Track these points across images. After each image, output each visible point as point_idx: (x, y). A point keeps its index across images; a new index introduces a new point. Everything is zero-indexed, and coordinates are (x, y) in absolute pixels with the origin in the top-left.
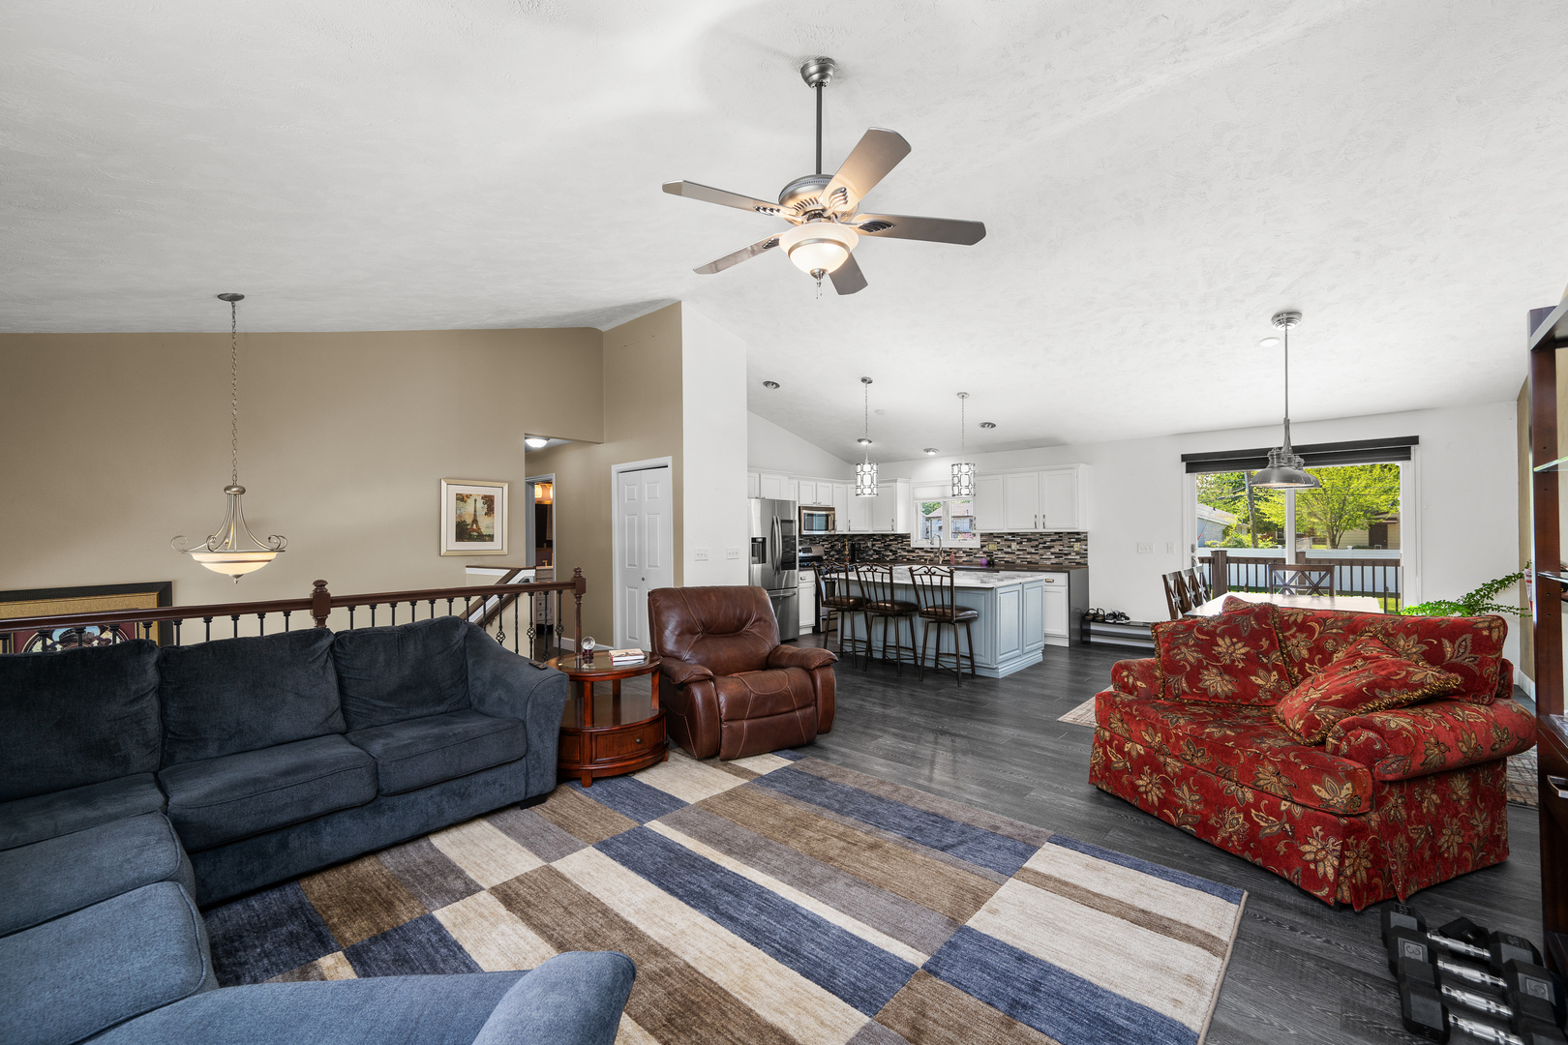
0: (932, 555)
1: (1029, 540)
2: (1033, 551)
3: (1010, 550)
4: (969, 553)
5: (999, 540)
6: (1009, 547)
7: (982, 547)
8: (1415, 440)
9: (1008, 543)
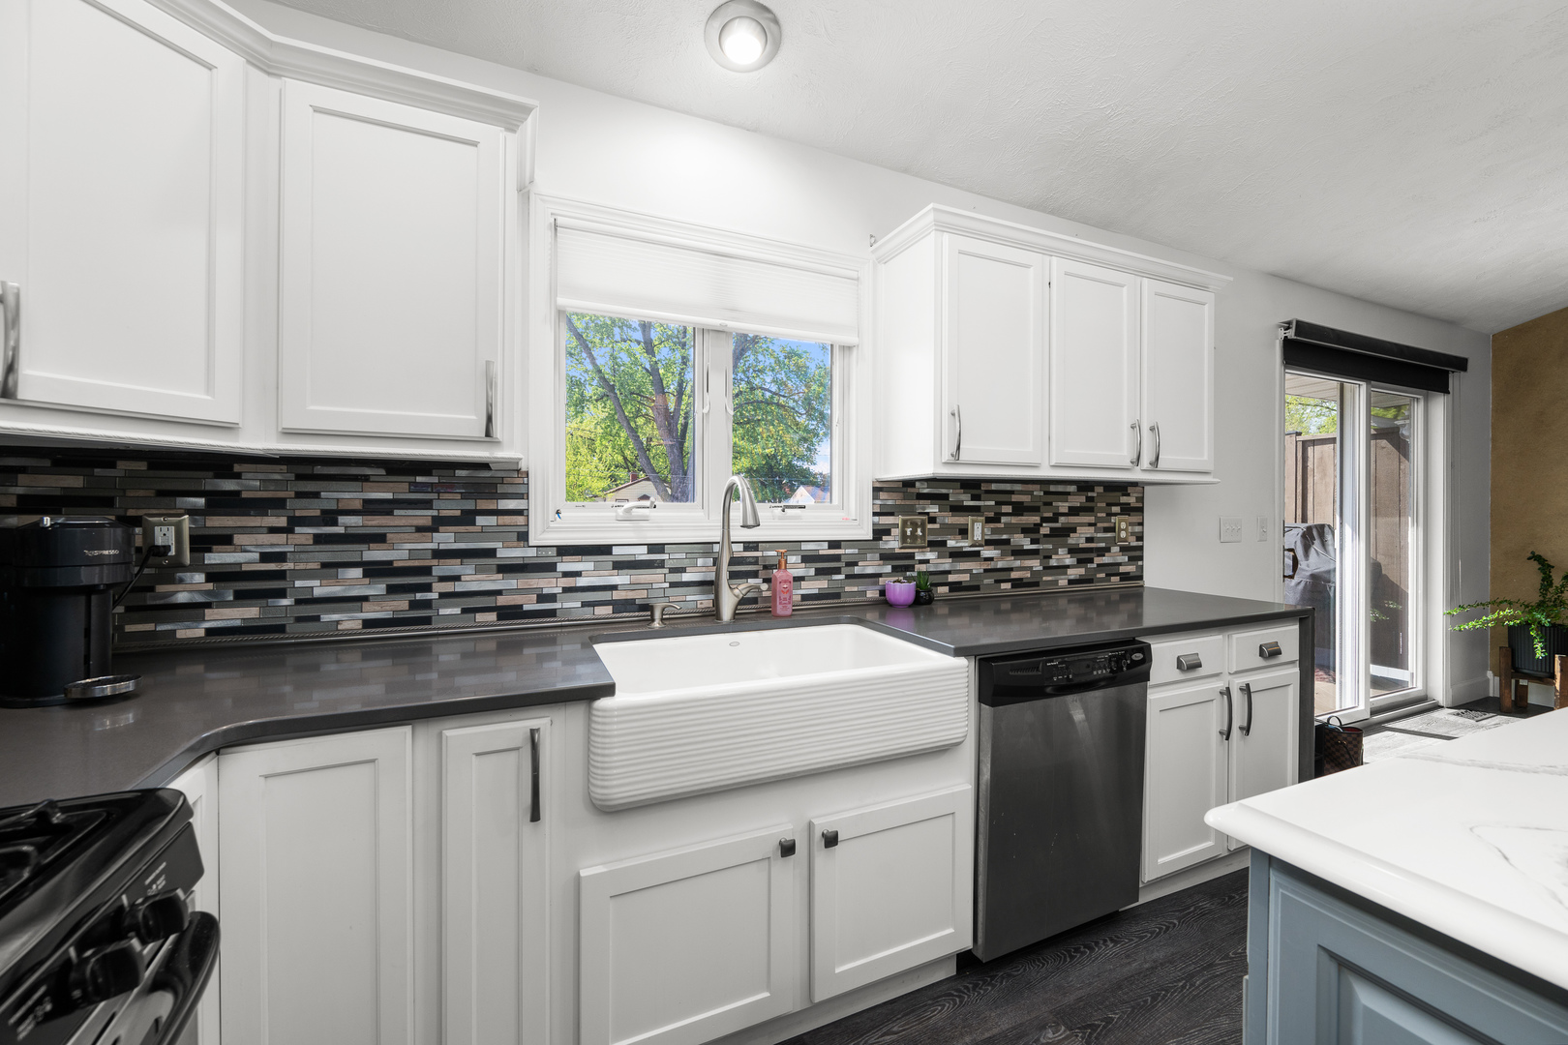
0: (656, 578)
1: (1019, 509)
2: (1028, 546)
3: (964, 545)
4: (827, 560)
5: (933, 509)
6: (963, 532)
7: (880, 533)
8: (1461, 364)
9: (959, 520)
